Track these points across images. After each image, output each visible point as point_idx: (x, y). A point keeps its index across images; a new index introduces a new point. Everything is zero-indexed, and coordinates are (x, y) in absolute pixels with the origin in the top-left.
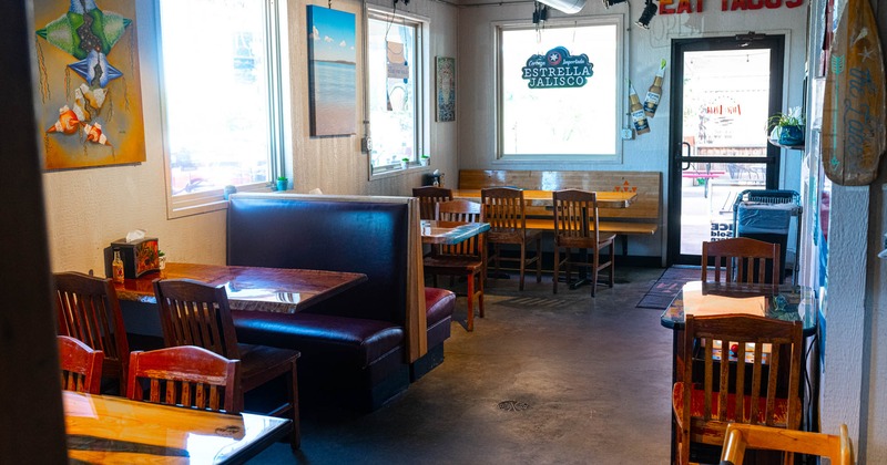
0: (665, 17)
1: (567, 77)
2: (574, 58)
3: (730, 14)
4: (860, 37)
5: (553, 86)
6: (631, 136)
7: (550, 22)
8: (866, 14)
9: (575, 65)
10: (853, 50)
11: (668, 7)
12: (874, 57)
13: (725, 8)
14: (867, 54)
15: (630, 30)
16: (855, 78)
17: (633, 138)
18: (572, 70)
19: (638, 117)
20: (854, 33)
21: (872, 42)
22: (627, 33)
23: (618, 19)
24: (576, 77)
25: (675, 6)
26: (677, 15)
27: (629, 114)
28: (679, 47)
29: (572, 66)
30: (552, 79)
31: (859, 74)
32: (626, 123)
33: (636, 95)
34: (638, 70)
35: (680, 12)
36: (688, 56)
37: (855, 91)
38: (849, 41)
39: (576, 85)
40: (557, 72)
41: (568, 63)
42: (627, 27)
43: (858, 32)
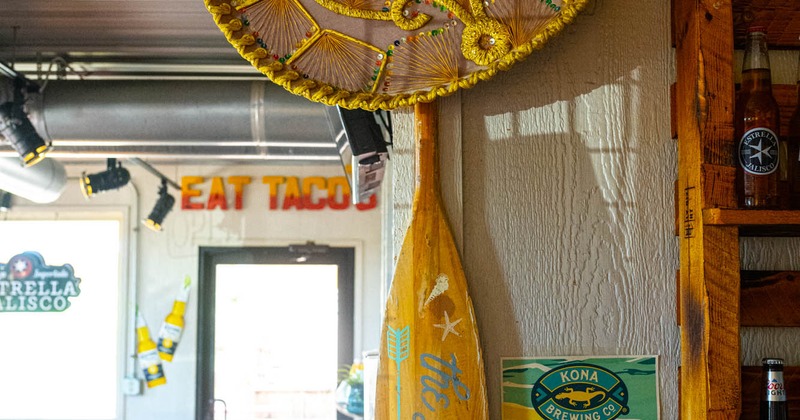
0: (190, 214)
1: (39, 298)
2: (52, 269)
3: (280, 215)
4: (435, 293)
5: (17, 310)
6: (136, 389)
7: (16, 211)
8: (444, 250)
9: (53, 279)
10: (425, 317)
11: (195, 200)
12: (462, 332)
13: (273, 205)
14: (449, 326)
15: (138, 230)
16: (430, 373)
17: (142, 392)
18: (48, 286)
19: (149, 361)
20: (424, 284)
21: (457, 301)
22: (134, 235)
23: (120, 214)
24: (53, 298)
25: (204, 199)
26: (206, 212)
27: (135, 356)
28: (209, 258)
29: (48, 280)
30: (16, 299)
31: (437, 365)
32: (131, 370)
33: (146, 328)
34: (150, 289)
35: (212, 207)
36: (223, 271)
37: (431, 398)
38: (416, 299)
39: (53, 309)
40: (24, 289)
41: (43, 275)
42: (134, 225)
43: (433, 284)
